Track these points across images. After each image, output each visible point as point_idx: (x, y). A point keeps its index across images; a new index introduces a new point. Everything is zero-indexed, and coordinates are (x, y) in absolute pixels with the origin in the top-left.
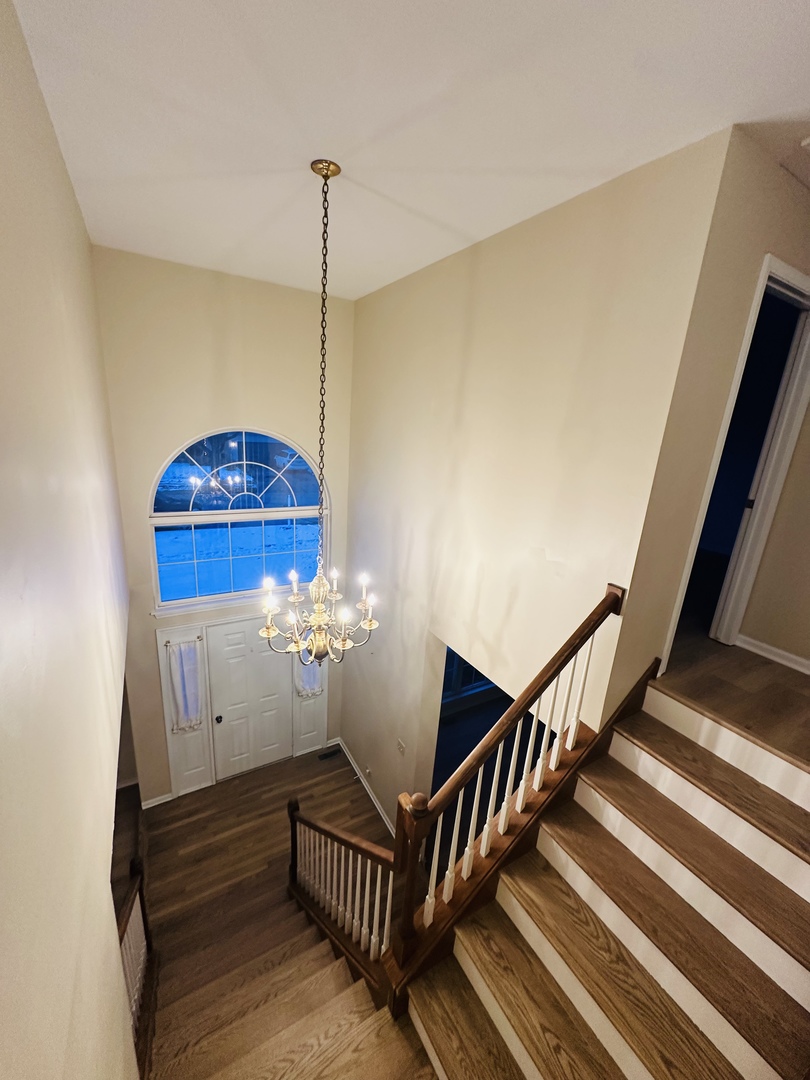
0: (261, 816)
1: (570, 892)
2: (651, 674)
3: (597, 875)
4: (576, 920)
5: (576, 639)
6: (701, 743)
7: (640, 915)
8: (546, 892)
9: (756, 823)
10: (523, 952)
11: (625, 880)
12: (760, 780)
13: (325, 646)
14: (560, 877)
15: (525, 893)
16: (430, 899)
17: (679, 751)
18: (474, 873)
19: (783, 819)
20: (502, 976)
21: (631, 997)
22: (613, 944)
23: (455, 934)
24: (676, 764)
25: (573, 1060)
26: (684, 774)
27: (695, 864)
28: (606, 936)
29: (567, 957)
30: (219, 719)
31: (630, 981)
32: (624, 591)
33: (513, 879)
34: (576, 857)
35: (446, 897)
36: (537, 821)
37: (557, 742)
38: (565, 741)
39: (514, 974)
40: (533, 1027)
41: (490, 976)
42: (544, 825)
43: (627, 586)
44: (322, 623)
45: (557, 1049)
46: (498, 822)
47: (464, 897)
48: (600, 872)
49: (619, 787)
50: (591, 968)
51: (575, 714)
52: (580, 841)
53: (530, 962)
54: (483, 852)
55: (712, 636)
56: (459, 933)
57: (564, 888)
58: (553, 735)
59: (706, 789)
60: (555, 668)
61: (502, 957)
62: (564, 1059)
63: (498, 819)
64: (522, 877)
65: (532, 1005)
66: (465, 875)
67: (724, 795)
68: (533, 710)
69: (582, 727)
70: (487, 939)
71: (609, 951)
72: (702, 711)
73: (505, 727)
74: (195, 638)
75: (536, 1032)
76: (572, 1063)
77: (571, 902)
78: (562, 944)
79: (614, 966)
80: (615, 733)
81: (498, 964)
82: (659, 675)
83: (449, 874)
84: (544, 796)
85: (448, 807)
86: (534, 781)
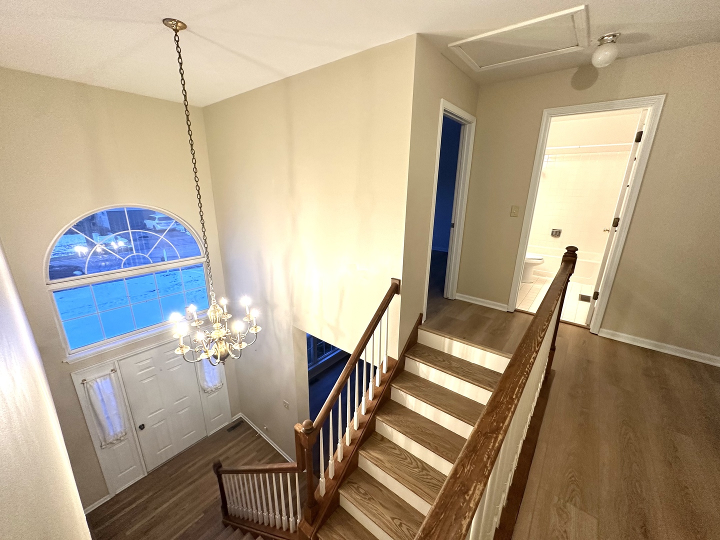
0: (191, 484)
1: (396, 447)
2: (419, 322)
3: (407, 433)
4: (401, 459)
5: (379, 312)
6: (446, 352)
7: (430, 444)
8: (383, 451)
9: (472, 382)
10: (377, 487)
11: (421, 430)
12: (472, 362)
13: (226, 350)
14: (390, 441)
15: (373, 456)
16: (322, 480)
17: (436, 358)
18: (344, 457)
19: (482, 376)
20: (368, 503)
21: (431, 484)
22: (419, 463)
23: (339, 494)
24: (435, 365)
25: (408, 526)
26: (440, 368)
27: (449, 410)
28: (415, 461)
29: (399, 479)
30: (142, 427)
31: (429, 477)
32: (400, 281)
33: (365, 451)
34: (395, 427)
35: (331, 476)
36: (374, 416)
37: (378, 371)
38: (382, 369)
39: (374, 500)
40: (388, 521)
41: (362, 506)
42: (378, 417)
43: (401, 278)
44: (221, 336)
45: (401, 525)
46: (353, 424)
47: (341, 471)
48: (408, 430)
49: (412, 385)
50: (410, 479)
51: (385, 353)
52: (397, 419)
53: (381, 491)
54: (348, 444)
55: (445, 296)
56: (341, 491)
57: (392, 446)
58: (375, 368)
59: (450, 373)
60: (371, 330)
61: (367, 494)
62: (404, 528)
63: (353, 423)
64: (371, 449)
65: (385, 510)
66: (339, 460)
67: (458, 373)
68: (362, 357)
69: (390, 359)
70: (357, 489)
71: (418, 467)
72: (444, 335)
73: (349, 370)
74: (109, 371)
75: (390, 522)
76: (408, 528)
77: (397, 452)
78: (396, 473)
79: (421, 473)
80: (406, 358)
81: (365, 498)
82: (423, 322)
83: (331, 462)
84: (376, 401)
85: (325, 423)
86: (369, 396)
